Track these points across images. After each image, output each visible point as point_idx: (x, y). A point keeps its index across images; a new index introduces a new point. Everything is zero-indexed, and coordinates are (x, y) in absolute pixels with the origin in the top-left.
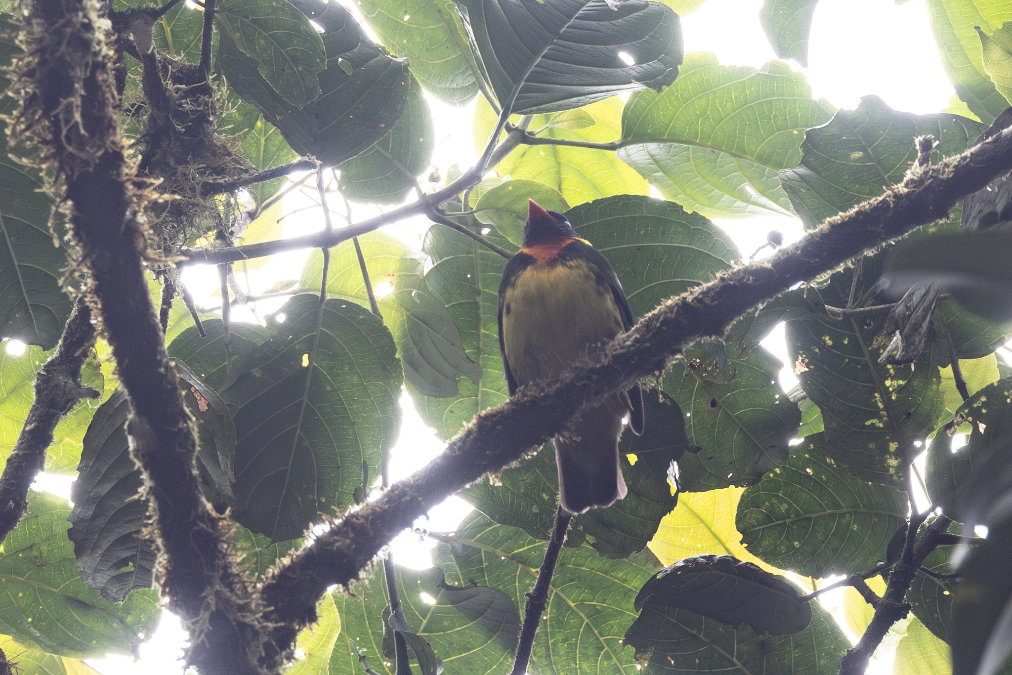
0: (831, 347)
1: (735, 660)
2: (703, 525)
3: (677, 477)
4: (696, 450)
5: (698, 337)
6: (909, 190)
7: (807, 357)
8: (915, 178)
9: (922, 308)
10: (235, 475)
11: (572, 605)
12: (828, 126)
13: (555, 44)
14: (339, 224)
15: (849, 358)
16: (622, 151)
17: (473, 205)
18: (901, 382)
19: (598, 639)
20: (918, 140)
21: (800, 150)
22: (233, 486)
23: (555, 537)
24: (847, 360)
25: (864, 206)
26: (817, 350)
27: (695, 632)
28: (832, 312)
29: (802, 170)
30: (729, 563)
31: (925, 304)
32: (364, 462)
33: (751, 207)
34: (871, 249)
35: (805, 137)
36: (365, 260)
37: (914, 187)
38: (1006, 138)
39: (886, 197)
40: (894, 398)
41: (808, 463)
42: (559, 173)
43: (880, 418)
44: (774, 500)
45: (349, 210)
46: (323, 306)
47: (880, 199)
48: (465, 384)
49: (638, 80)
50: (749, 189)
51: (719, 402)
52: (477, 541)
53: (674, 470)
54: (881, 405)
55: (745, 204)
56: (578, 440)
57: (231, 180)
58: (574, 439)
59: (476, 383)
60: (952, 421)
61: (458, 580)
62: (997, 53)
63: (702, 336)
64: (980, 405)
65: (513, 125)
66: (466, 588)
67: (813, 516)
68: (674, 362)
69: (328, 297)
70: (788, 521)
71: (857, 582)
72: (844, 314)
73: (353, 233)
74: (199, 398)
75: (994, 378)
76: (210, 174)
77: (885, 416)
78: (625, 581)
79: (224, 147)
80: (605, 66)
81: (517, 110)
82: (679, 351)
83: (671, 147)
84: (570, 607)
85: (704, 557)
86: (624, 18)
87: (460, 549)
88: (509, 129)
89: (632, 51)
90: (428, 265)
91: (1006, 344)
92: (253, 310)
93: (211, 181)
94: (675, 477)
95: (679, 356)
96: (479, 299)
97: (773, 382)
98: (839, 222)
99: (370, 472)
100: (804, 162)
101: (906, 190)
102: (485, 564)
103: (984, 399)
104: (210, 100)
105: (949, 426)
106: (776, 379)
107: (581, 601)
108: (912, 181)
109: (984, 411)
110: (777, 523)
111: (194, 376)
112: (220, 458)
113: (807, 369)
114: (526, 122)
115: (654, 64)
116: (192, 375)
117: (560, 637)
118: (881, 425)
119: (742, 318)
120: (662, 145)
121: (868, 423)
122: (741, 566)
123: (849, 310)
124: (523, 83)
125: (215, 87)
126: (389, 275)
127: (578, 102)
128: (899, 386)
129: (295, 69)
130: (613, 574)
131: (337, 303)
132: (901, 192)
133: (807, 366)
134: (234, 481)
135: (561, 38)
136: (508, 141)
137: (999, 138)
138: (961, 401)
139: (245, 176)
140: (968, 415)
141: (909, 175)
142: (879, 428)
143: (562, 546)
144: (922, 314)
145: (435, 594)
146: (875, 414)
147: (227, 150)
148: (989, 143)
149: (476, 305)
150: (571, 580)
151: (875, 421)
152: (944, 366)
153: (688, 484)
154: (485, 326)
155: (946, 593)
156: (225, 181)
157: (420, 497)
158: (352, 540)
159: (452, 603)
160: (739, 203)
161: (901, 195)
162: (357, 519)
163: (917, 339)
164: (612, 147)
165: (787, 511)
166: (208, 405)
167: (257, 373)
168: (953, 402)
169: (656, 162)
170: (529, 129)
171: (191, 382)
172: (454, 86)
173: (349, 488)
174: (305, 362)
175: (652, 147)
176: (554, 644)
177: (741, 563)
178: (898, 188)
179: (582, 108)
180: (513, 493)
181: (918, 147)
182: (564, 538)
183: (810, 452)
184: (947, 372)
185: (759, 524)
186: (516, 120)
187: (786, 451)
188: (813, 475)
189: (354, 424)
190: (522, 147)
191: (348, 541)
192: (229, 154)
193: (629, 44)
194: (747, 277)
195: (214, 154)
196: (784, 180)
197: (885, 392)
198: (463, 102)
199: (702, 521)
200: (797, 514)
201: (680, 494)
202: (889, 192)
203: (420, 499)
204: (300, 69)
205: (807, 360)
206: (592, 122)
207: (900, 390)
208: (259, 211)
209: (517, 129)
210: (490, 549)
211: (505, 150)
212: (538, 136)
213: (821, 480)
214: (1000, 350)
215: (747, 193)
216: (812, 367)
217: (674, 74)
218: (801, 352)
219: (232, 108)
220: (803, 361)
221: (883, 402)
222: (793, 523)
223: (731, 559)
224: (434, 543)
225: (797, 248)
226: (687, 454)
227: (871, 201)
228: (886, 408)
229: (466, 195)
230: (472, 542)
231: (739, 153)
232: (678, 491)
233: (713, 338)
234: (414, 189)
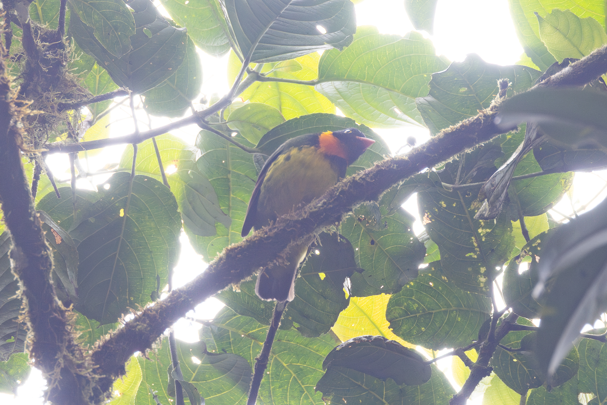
0: (445, 208)
1: (384, 400)
2: (365, 316)
3: (350, 288)
4: (361, 271)
5: (362, 201)
6: (493, 112)
7: (430, 214)
8: (497, 105)
9: (501, 185)
10: (78, 284)
11: (285, 365)
12: (445, 72)
13: (277, 20)
14: (144, 129)
15: (456, 215)
16: (318, 86)
17: (226, 118)
18: (488, 230)
19: (300, 386)
20: (499, 82)
21: (429, 86)
22: (77, 290)
23: (273, 324)
24: (455, 217)
25: (465, 122)
26: (437, 210)
27: (359, 383)
28: (447, 188)
29: (430, 98)
30: (380, 341)
31: (504, 182)
32: (158, 275)
33: (398, 121)
34: (470, 148)
35: (432, 78)
36: (160, 151)
37: (496, 111)
38: (553, 81)
39: (479, 117)
40: (483, 240)
41: (431, 279)
42: (280, 99)
43: (475, 252)
44: (410, 302)
45: (150, 121)
46: (133, 180)
47: (475, 117)
48: (220, 228)
49: (328, 42)
50: (397, 110)
51: (376, 241)
52: (227, 325)
53: (348, 283)
54: (476, 245)
55: (393, 119)
56: (288, 264)
57: (76, 102)
58: (285, 263)
59: (227, 227)
60: (520, 255)
61: (215, 349)
62: (548, 29)
63: (364, 201)
64: (536, 245)
65: (251, 69)
66: (220, 354)
67: (434, 312)
68: (347, 217)
69: (137, 174)
70: (418, 315)
71: (460, 353)
72: (453, 188)
73: (152, 135)
74: (56, 235)
75: (546, 228)
76: (63, 98)
77: (478, 251)
78: (317, 351)
79: (72, 82)
80: (308, 34)
81: (254, 60)
82: (351, 210)
83: (349, 83)
84: (283, 366)
85: (366, 337)
86: (320, 5)
87: (216, 330)
88: (249, 72)
89: (325, 25)
90: (198, 155)
91: (554, 208)
92: (91, 182)
93: (64, 102)
94: (348, 287)
95: (350, 213)
96: (230, 176)
97: (409, 230)
98: (450, 132)
99: (161, 282)
100: (431, 94)
101: (491, 112)
102: (232, 340)
103: (539, 241)
104: (64, 52)
105: (518, 258)
106: (411, 228)
107: (291, 363)
108: (495, 107)
109: (539, 249)
110: (412, 316)
111: (53, 222)
112: (68, 273)
113: (430, 222)
114: (260, 67)
115: (338, 33)
116: (52, 222)
117: (278, 385)
118: (476, 257)
119: (389, 190)
120: (343, 82)
121: (467, 255)
122: (388, 343)
123: (457, 186)
124: (257, 44)
125: (67, 44)
126: (175, 161)
127: (291, 56)
128: (487, 233)
129: (116, 33)
130: (311, 346)
131: (141, 178)
132: (488, 114)
133: (430, 219)
134: (77, 287)
135: (281, 16)
136: (248, 79)
137: (549, 81)
138: (525, 243)
139: (85, 99)
140: (529, 251)
141: (493, 103)
142: (474, 258)
143: (278, 329)
144: (501, 188)
145: (200, 358)
146: (472, 250)
147: (74, 83)
148: (542, 84)
149: (228, 180)
150: (285, 350)
151: (472, 254)
152: (515, 220)
153: (356, 292)
154: (233, 192)
155: (515, 360)
156: (73, 102)
157: (190, 298)
158: (148, 324)
159: (212, 363)
160: (390, 119)
161: (488, 115)
162: (151, 312)
163: (498, 204)
164: (312, 83)
165: (417, 309)
166: (62, 240)
167: (92, 220)
168: (520, 242)
169: (340, 93)
170: (261, 72)
171: (51, 226)
172: (216, 45)
173: (148, 292)
174: (122, 213)
175: (337, 83)
176: (274, 389)
177: (388, 341)
178: (486, 111)
179: (294, 59)
180: (248, 295)
181: (499, 86)
182: (278, 324)
183: (432, 273)
184: (516, 224)
185: (401, 317)
186: (253, 66)
187: (416, 272)
188: (434, 287)
189: (151, 252)
190: (257, 83)
191: (145, 325)
192: (75, 86)
193: (322, 20)
194: (393, 165)
195: (66, 85)
196: (418, 104)
197: (478, 236)
198: (221, 55)
199: (365, 314)
200: (424, 310)
201: (351, 298)
202: (481, 114)
203: (190, 300)
204: (119, 34)
205: (430, 216)
206: (300, 68)
207: (487, 235)
208: (95, 120)
209: (254, 72)
210: (234, 330)
211: (247, 84)
212: (267, 76)
213: (438, 289)
214: (550, 211)
215: (395, 112)
216: (433, 220)
217: (351, 39)
218: (427, 211)
219: (77, 57)
220: (428, 216)
221: (477, 242)
222: (421, 316)
223: (382, 339)
224: (201, 326)
225: (424, 148)
226: (356, 274)
227: (470, 119)
228: (479, 246)
229: (222, 112)
230: (224, 326)
231: (391, 88)
232: (350, 296)
233: (372, 202)
234: (190, 109)
